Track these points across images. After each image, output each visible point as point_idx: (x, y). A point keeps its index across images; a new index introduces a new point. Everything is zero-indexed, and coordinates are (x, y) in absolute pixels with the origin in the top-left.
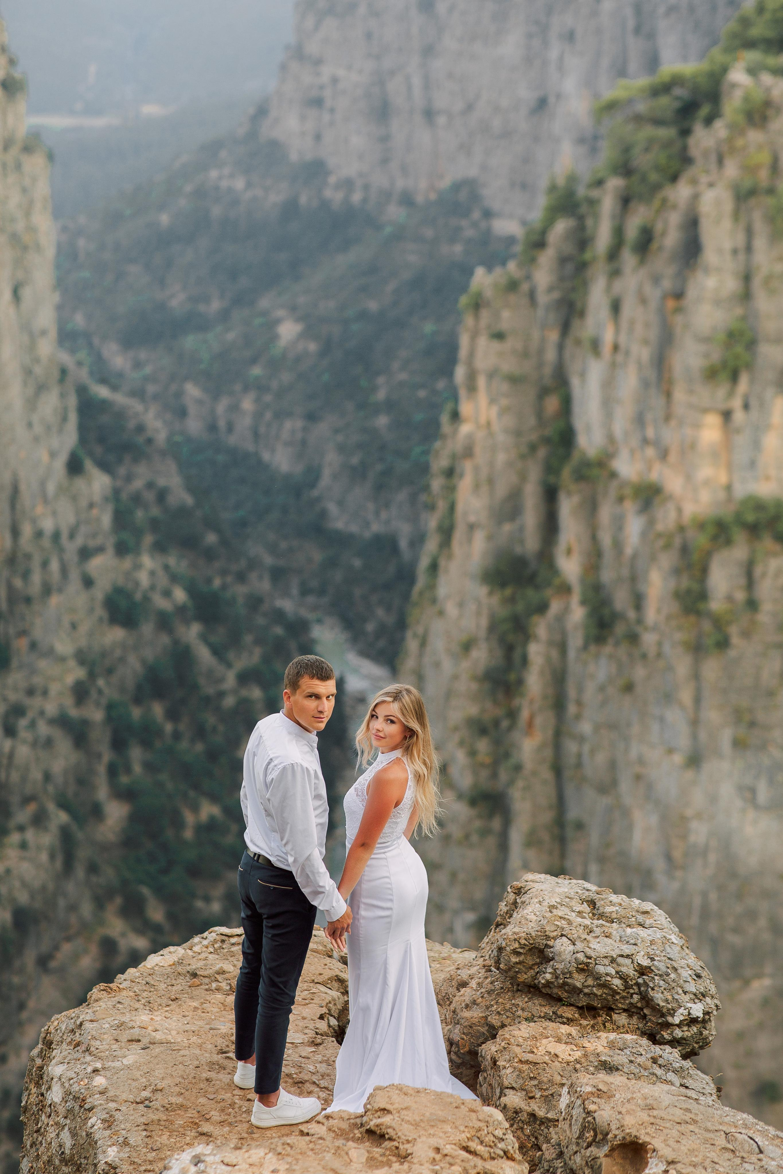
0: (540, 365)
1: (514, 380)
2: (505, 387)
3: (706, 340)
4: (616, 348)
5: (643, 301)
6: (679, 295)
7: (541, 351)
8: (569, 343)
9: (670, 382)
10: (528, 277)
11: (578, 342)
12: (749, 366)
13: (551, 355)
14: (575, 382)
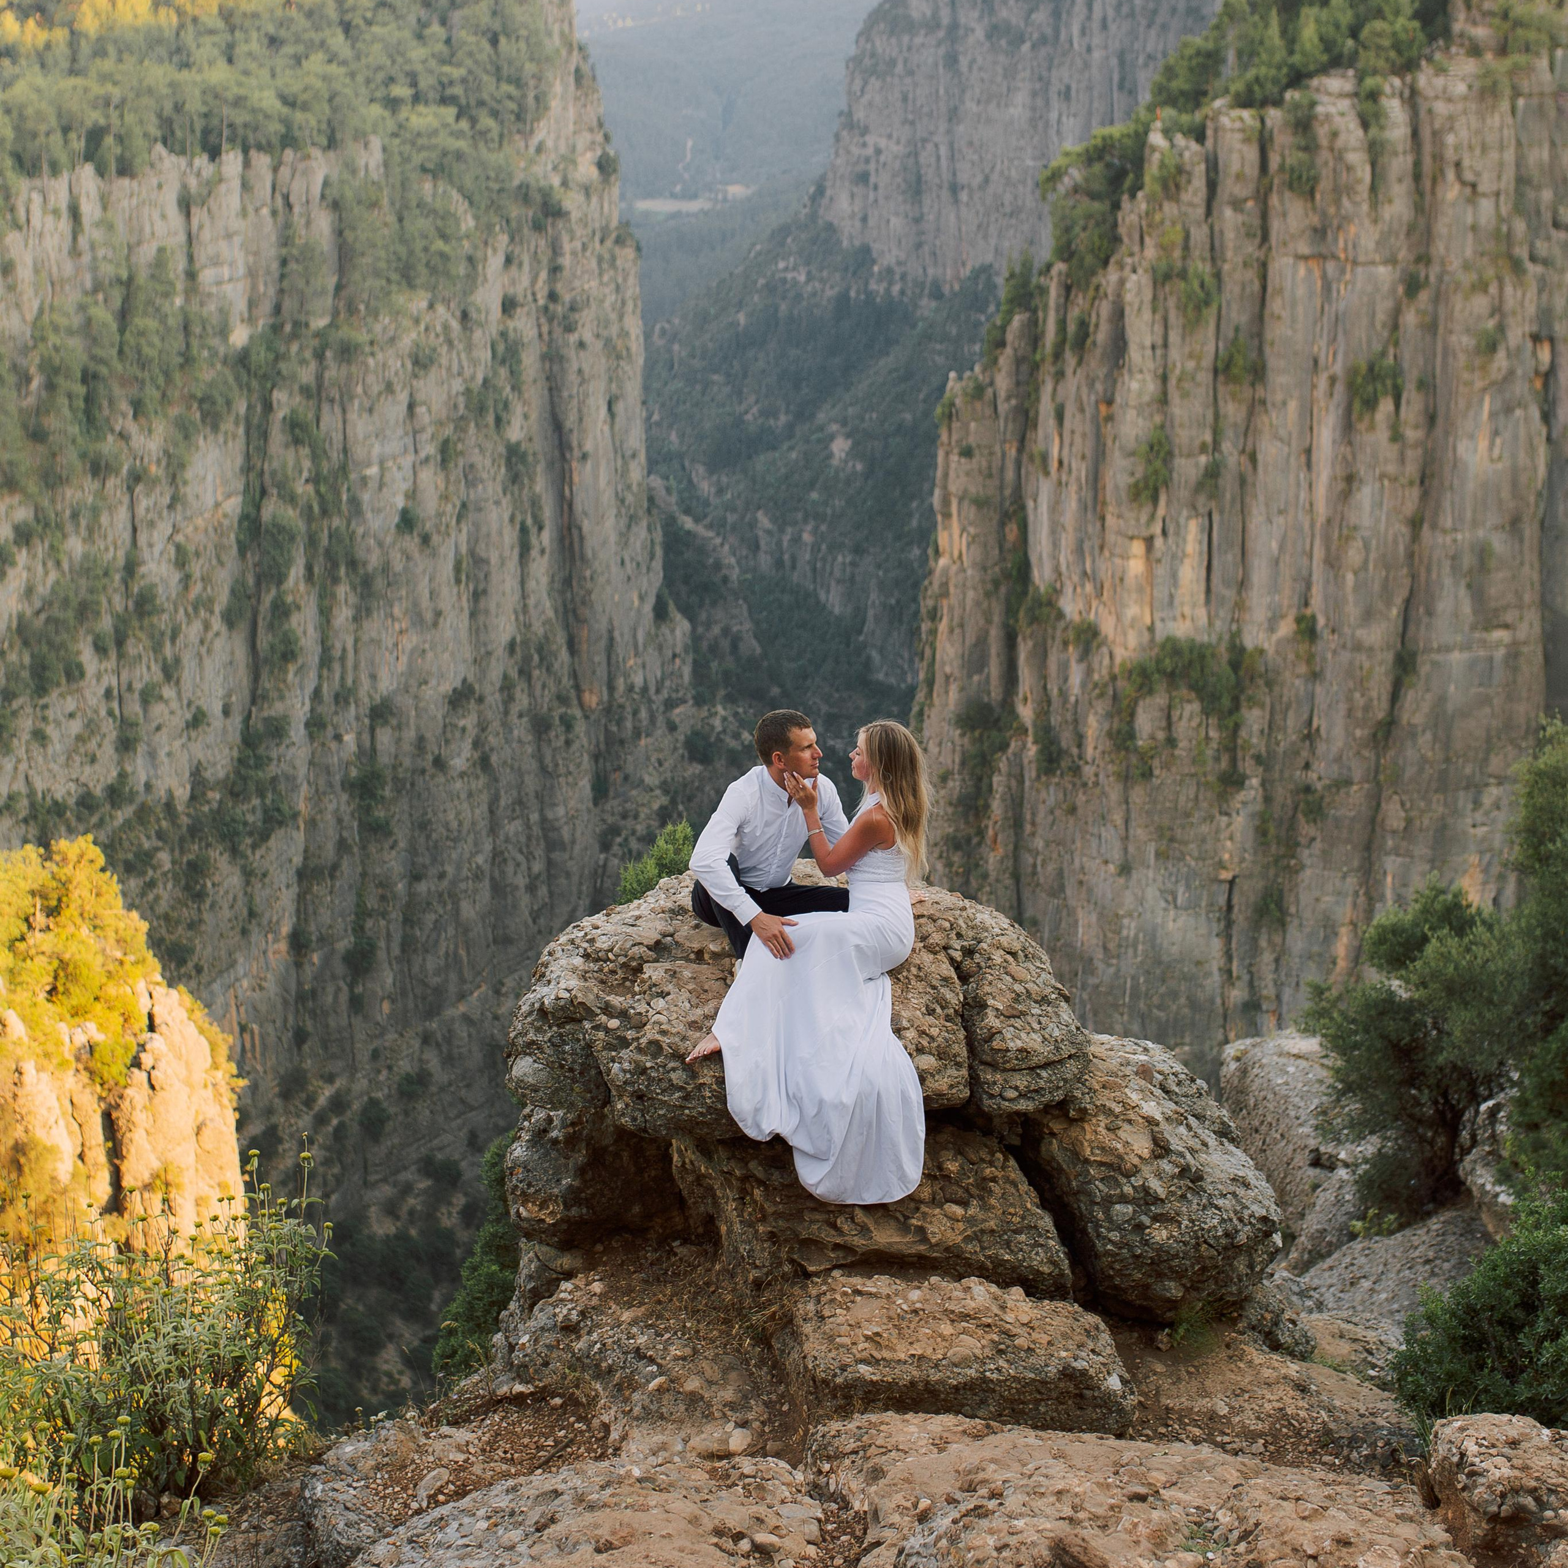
0: (1001, 488)
1: (980, 503)
2: (972, 512)
3: (1132, 454)
4: (1061, 463)
5: (1082, 410)
6: (1110, 402)
7: (1002, 469)
8: (1025, 459)
9: (1104, 503)
10: (992, 383)
11: (1031, 459)
12: (1166, 484)
13: (1010, 475)
14: (1030, 504)
